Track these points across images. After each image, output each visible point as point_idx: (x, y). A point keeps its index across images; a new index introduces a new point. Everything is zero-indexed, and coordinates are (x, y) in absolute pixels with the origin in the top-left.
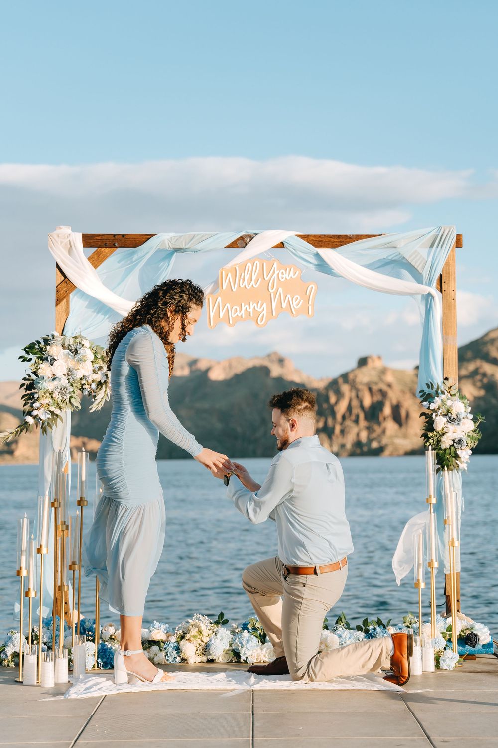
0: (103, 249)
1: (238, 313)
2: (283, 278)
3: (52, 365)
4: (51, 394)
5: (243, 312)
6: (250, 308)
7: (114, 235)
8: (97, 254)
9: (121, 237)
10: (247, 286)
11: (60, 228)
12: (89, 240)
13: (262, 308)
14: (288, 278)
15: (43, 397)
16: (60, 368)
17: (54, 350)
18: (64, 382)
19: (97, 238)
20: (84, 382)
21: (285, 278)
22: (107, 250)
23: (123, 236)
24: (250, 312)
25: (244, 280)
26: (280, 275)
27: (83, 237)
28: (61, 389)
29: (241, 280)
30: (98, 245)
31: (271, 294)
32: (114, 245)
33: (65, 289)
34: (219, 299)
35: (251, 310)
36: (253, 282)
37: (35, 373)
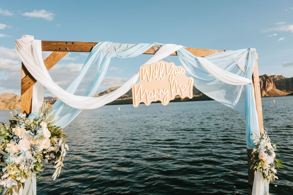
0: (58, 52)
1: (152, 96)
2: (177, 74)
3: (17, 143)
4: (18, 166)
5: (155, 95)
6: (159, 93)
7: (66, 43)
8: (53, 55)
9: (71, 44)
10: (157, 78)
11: (25, 37)
12: (47, 46)
13: (166, 93)
14: (180, 74)
15: (11, 169)
16: (24, 145)
17: (19, 131)
18: (29, 155)
19: (54, 44)
20: (45, 152)
21: (178, 74)
22: (61, 53)
23: (73, 43)
24: (159, 95)
25: (155, 74)
26: (175, 72)
27: (42, 43)
28: (26, 162)
29: (154, 74)
30: (54, 49)
31: (170, 84)
32: (66, 49)
33: (28, 82)
34: (141, 86)
35: (160, 94)
36: (161, 76)
37: (4, 150)
